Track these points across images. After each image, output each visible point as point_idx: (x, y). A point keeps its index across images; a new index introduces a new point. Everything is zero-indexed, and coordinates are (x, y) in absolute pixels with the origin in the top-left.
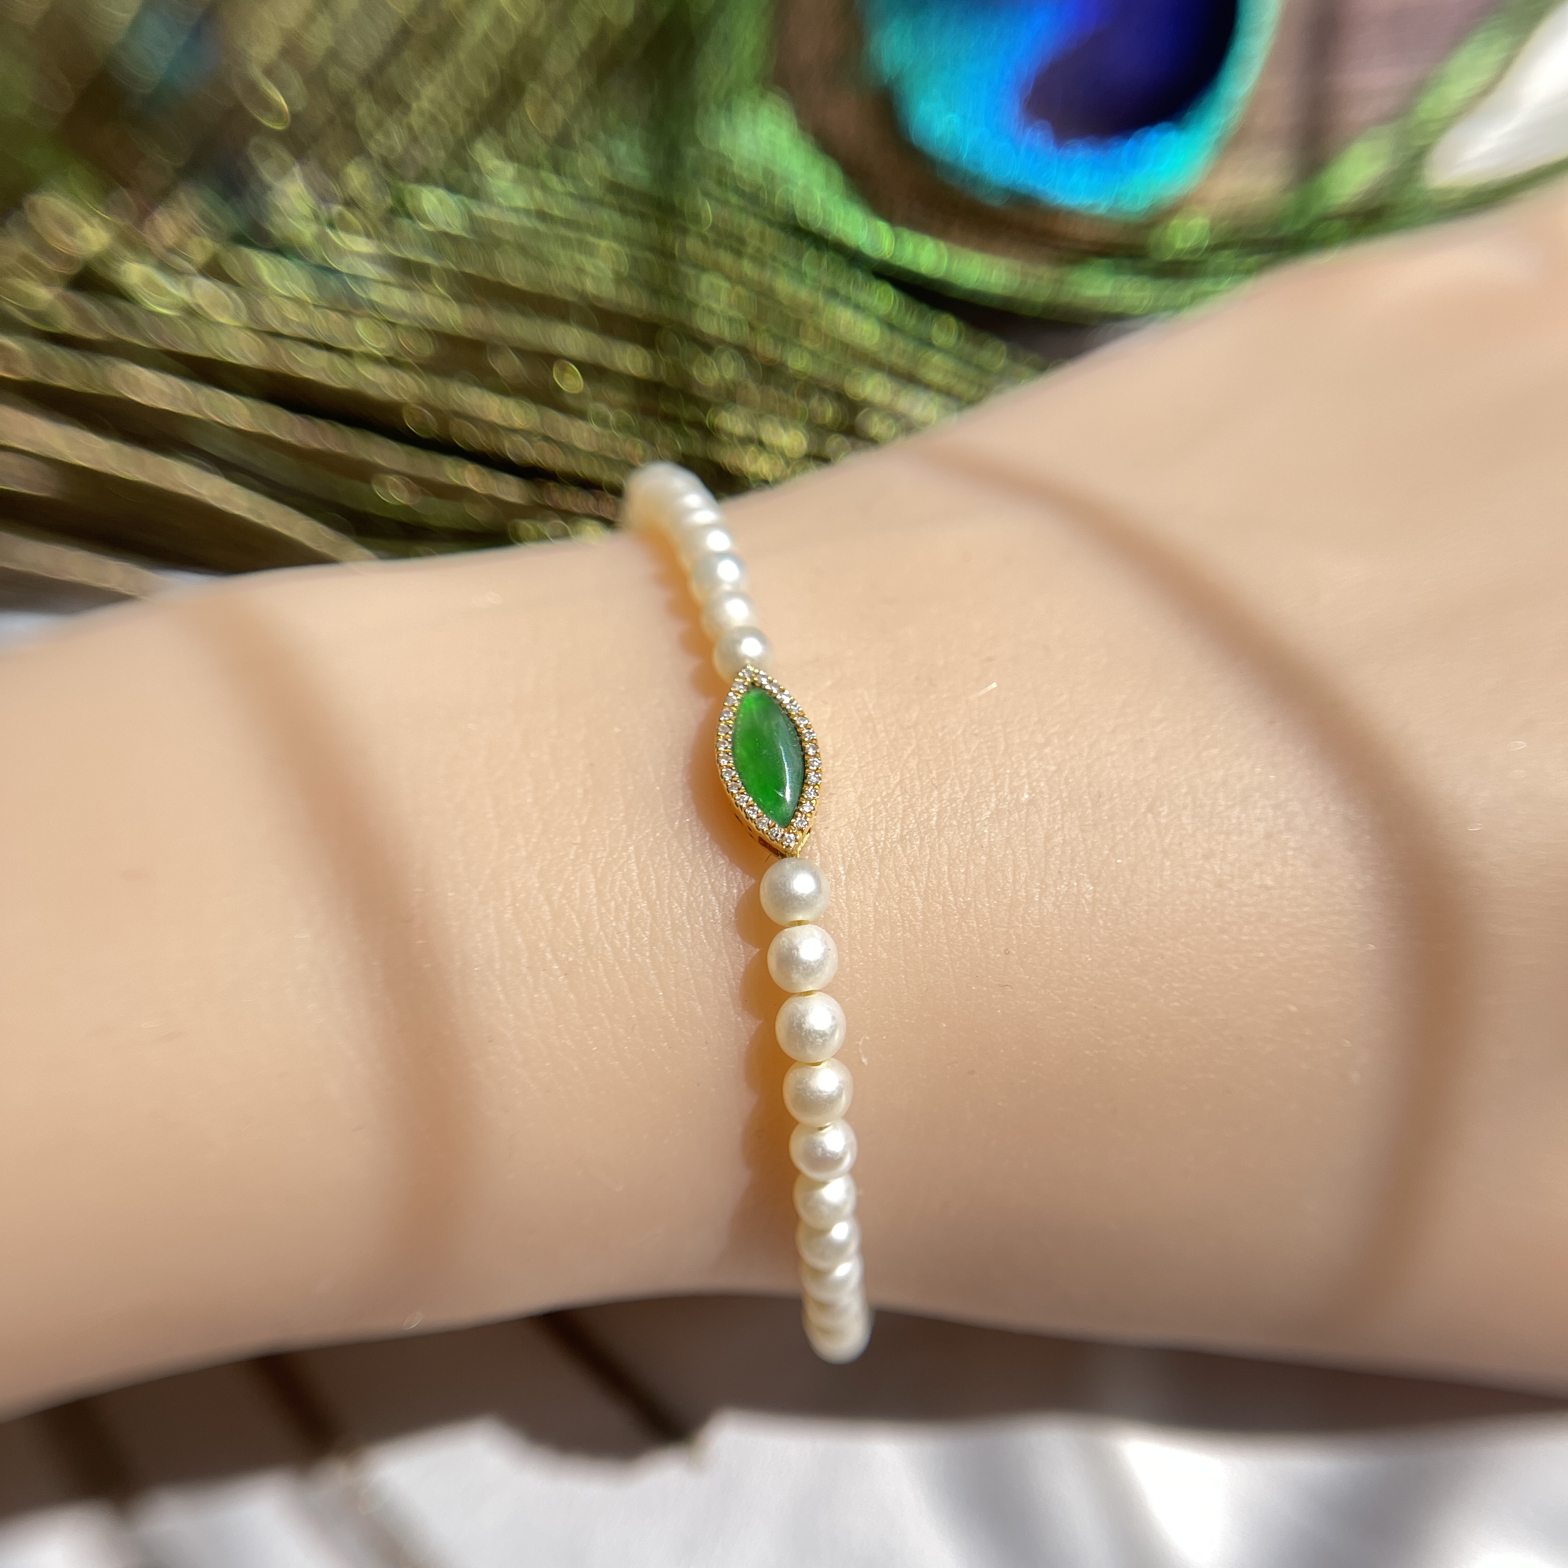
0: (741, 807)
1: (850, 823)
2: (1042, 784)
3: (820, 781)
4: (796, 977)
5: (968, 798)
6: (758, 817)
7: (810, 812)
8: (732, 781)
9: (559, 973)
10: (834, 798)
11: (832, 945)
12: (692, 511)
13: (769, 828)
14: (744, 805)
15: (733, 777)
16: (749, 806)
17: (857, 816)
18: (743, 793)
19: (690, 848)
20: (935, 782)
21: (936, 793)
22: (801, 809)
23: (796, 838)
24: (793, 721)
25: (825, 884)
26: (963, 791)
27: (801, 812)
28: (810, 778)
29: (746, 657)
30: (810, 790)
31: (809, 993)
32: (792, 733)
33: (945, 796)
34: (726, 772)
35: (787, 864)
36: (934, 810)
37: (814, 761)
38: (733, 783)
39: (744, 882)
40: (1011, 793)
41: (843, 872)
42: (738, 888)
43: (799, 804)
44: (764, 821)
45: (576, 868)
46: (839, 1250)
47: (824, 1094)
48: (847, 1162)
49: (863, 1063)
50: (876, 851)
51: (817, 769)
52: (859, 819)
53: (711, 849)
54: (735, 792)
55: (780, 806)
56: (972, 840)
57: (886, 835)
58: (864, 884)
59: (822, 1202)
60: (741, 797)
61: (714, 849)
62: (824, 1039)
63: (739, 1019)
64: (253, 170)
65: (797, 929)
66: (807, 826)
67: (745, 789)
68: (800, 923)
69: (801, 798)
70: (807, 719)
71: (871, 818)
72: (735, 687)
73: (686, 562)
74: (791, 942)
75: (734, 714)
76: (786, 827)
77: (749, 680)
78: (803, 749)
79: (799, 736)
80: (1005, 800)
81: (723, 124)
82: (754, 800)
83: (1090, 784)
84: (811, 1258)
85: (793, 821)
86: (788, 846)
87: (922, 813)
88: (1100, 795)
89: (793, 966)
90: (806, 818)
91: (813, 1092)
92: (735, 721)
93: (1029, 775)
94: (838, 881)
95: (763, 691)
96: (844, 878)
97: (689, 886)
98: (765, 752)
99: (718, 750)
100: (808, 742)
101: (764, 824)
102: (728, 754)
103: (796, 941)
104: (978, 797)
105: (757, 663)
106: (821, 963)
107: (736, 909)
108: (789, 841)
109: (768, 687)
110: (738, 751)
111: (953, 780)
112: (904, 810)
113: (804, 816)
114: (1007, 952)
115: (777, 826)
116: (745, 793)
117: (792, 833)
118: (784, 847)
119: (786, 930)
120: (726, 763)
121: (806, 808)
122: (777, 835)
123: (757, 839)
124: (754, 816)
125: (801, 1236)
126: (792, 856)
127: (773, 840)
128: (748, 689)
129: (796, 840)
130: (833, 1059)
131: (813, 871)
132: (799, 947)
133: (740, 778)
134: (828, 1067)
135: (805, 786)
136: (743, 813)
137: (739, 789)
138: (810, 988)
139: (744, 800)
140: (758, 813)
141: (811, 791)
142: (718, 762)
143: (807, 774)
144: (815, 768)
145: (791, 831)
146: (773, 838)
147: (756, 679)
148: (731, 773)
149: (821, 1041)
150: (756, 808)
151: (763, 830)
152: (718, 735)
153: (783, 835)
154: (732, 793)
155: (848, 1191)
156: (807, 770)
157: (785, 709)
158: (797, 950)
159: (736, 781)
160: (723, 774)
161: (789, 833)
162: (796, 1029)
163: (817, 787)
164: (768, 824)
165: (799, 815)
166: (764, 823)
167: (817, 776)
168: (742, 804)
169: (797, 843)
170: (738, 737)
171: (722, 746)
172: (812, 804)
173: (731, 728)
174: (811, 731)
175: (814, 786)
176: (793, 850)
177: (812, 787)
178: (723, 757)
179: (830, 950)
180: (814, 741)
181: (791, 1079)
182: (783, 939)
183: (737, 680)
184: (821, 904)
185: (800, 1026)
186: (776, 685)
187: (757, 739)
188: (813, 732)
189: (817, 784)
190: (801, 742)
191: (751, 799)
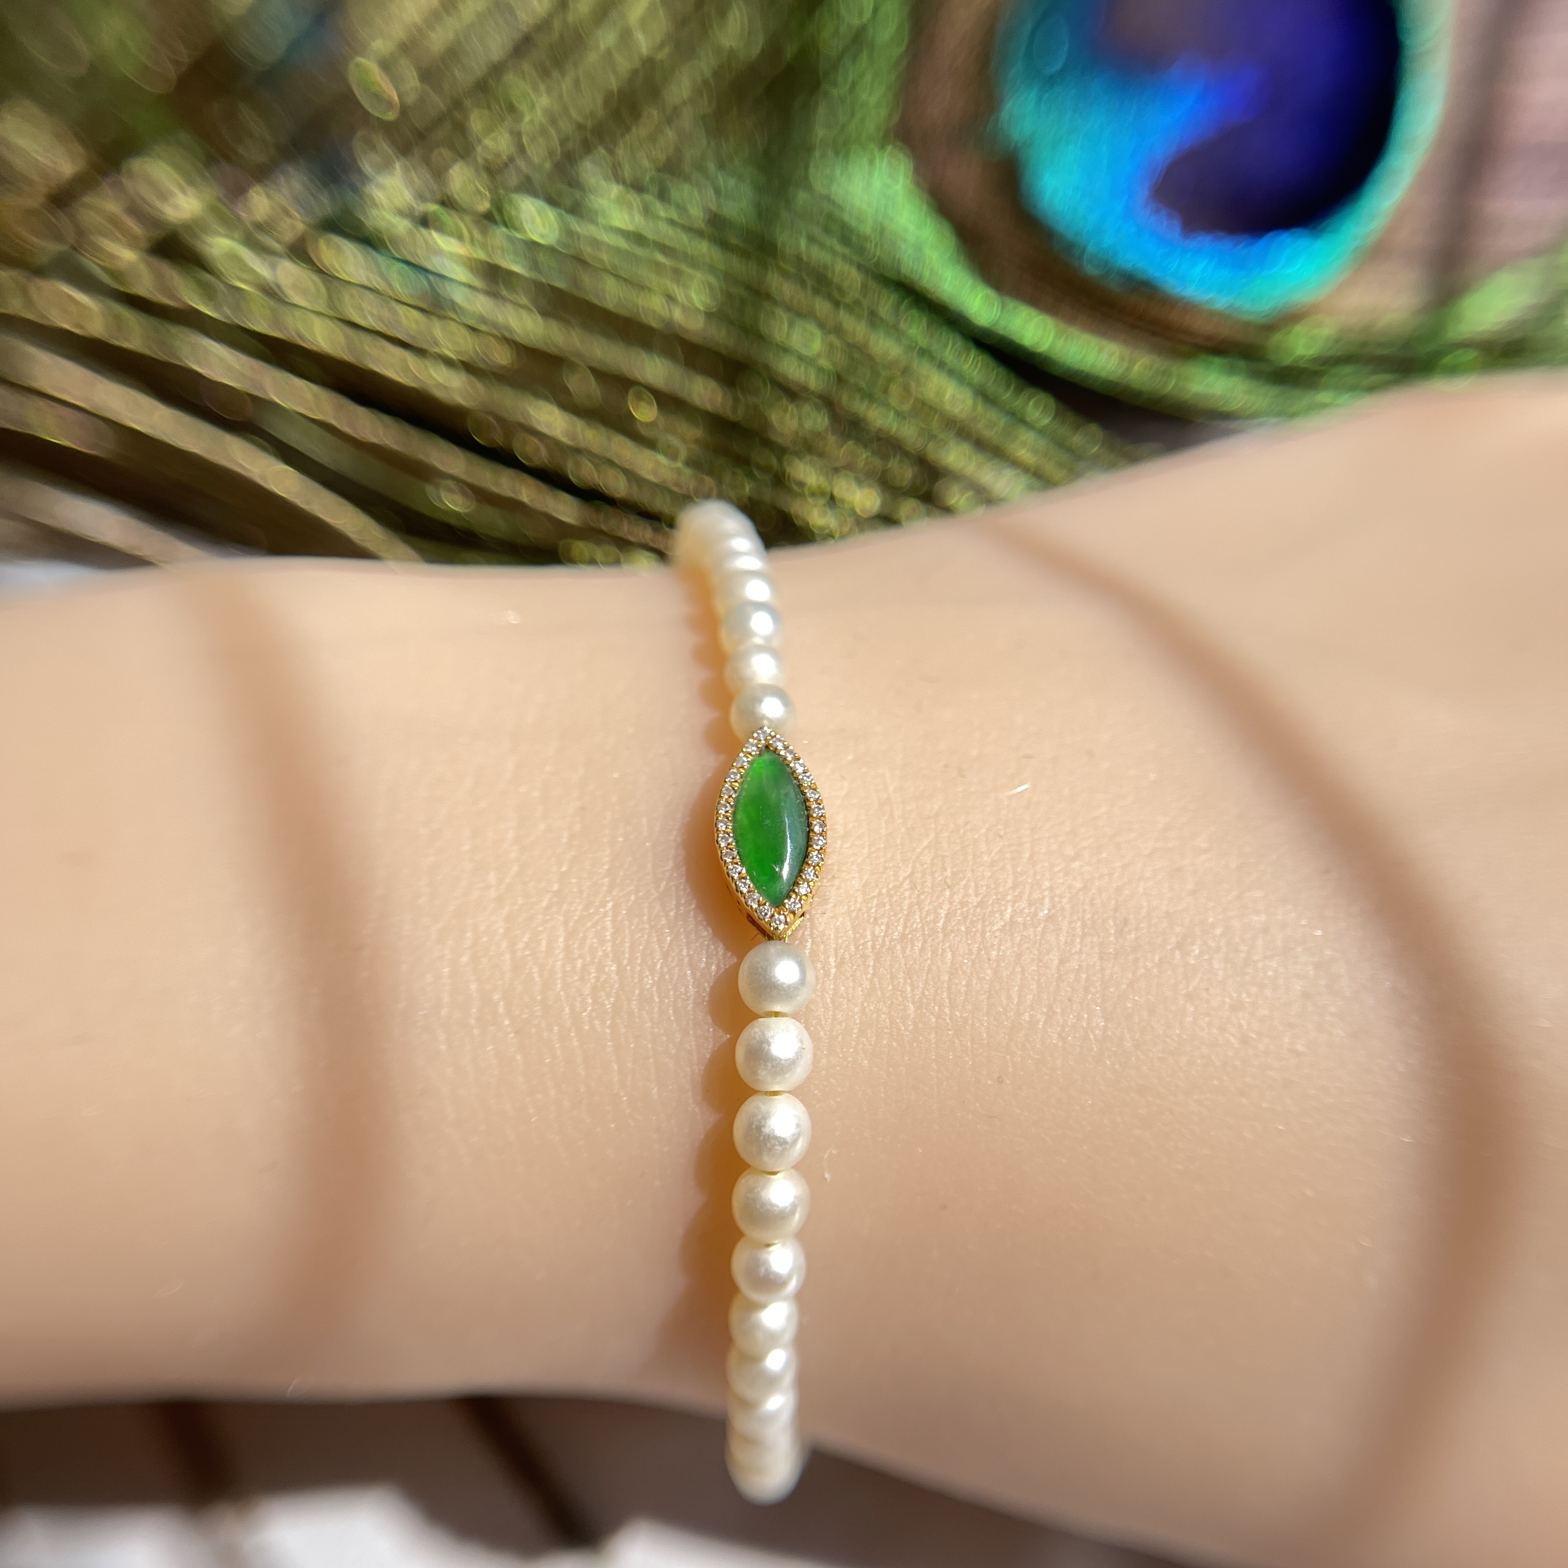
0: (733, 878)
1: (849, 912)
2: (1064, 900)
3: (822, 863)
4: (762, 1073)
5: (980, 904)
6: (749, 892)
7: (806, 895)
8: (727, 848)
9: (509, 1029)
10: (836, 882)
11: (808, 1044)
12: (736, 554)
13: (759, 905)
14: (736, 876)
15: (729, 844)
16: (740, 878)
17: (858, 906)
18: (736, 863)
19: (672, 914)
20: (948, 881)
21: (948, 893)
22: (797, 890)
23: (786, 921)
24: (803, 794)
25: (811, 976)
26: (976, 895)
27: (796, 893)
28: (812, 857)
29: (764, 717)
30: (809, 870)
31: (776, 1093)
32: (801, 806)
33: (957, 898)
34: (722, 838)
35: (773, 948)
36: (943, 913)
37: (819, 839)
38: (729, 850)
39: (724, 959)
40: (1030, 905)
41: (833, 964)
42: (718, 965)
43: (796, 884)
44: (755, 897)
45: (547, 918)
46: (771, 1382)
47: (775, 1208)
48: (792, 1286)
49: (826, 1179)
50: (873, 947)
51: (821, 849)
52: (860, 910)
53: (695, 917)
54: (729, 860)
55: (775, 883)
56: (979, 950)
57: (887, 931)
58: (854, 981)
59: (758, 1326)
60: (734, 867)
61: (699, 919)
62: (783, 1147)
63: (697, 1110)
64: (355, 161)
65: (773, 1020)
66: (800, 910)
67: (740, 859)
68: (777, 1014)
69: (799, 878)
70: (819, 793)
71: (873, 910)
72: (747, 748)
73: (720, 607)
74: (763, 1034)
75: (741, 777)
76: (778, 907)
77: (763, 742)
78: (809, 825)
79: (807, 810)
80: (1022, 911)
81: (838, 171)
82: (747, 871)
83: (1116, 909)
84: (741, 1386)
85: (786, 901)
86: (777, 928)
87: (928, 913)
88: (1126, 922)
89: (761, 1062)
90: (800, 900)
91: (763, 1205)
92: (742, 784)
93: (1051, 888)
94: (827, 974)
95: (777, 756)
96: (833, 970)
97: (665, 955)
98: (767, 822)
99: (717, 813)
100: (816, 818)
101: (755, 901)
102: (728, 818)
103: (769, 1034)
104: (993, 904)
105: (775, 725)
106: (793, 1063)
107: (712, 988)
108: (778, 922)
109: (782, 753)
110: (739, 817)
111: (968, 881)
112: (911, 906)
113: (799, 897)
114: (1000, 1080)
115: (767, 904)
116: (739, 863)
117: (784, 914)
118: (772, 929)
119: (760, 1020)
120: (724, 828)
121: (803, 889)
122: (766, 914)
123: (745, 915)
124: (745, 890)
125: (733, 1359)
126: (780, 939)
127: (761, 920)
128: (760, 752)
129: (786, 923)
130: (792, 1171)
131: (799, 960)
132: (771, 1041)
133: (737, 846)
134: (785, 1178)
135: (804, 866)
136: (733, 885)
137: (733, 858)
138: (777, 1088)
139: (737, 871)
140: (749, 887)
141: (811, 872)
142: (716, 826)
143: (809, 853)
144: (818, 848)
145: (782, 912)
146: (761, 917)
147: (771, 742)
148: (728, 840)
149: (780, 1149)
150: (748, 882)
151: (751, 906)
152: (720, 796)
153: (773, 916)
154: (725, 861)
155: (789, 1318)
156: (810, 849)
157: (796, 778)
158: (769, 1044)
159: (731, 849)
160: (720, 839)
161: (779, 914)
162: (754, 1131)
163: (817, 868)
164: (759, 901)
165: (794, 896)
166: (754, 899)
167: (819, 856)
168: (734, 875)
169: (786, 926)
170: (742, 801)
171: (723, 809)
172: (809, 886)
173: (736, 792)
174: (821, 807)
175: (814, 867)
176: (781, 933)
177: (812, 868)
178: (721, 821)
179: (804, 1049)
180: (822, 818)
181: (743, 1185)
182: (756, 1030)
183: (751, 740)
184: (803, 996)
185: (759, 1128)
186: (791, 752)
187: (761, 807)
188: (823, 808)
189: (818, 865)
190: (808, 816)
191: (744, 871)
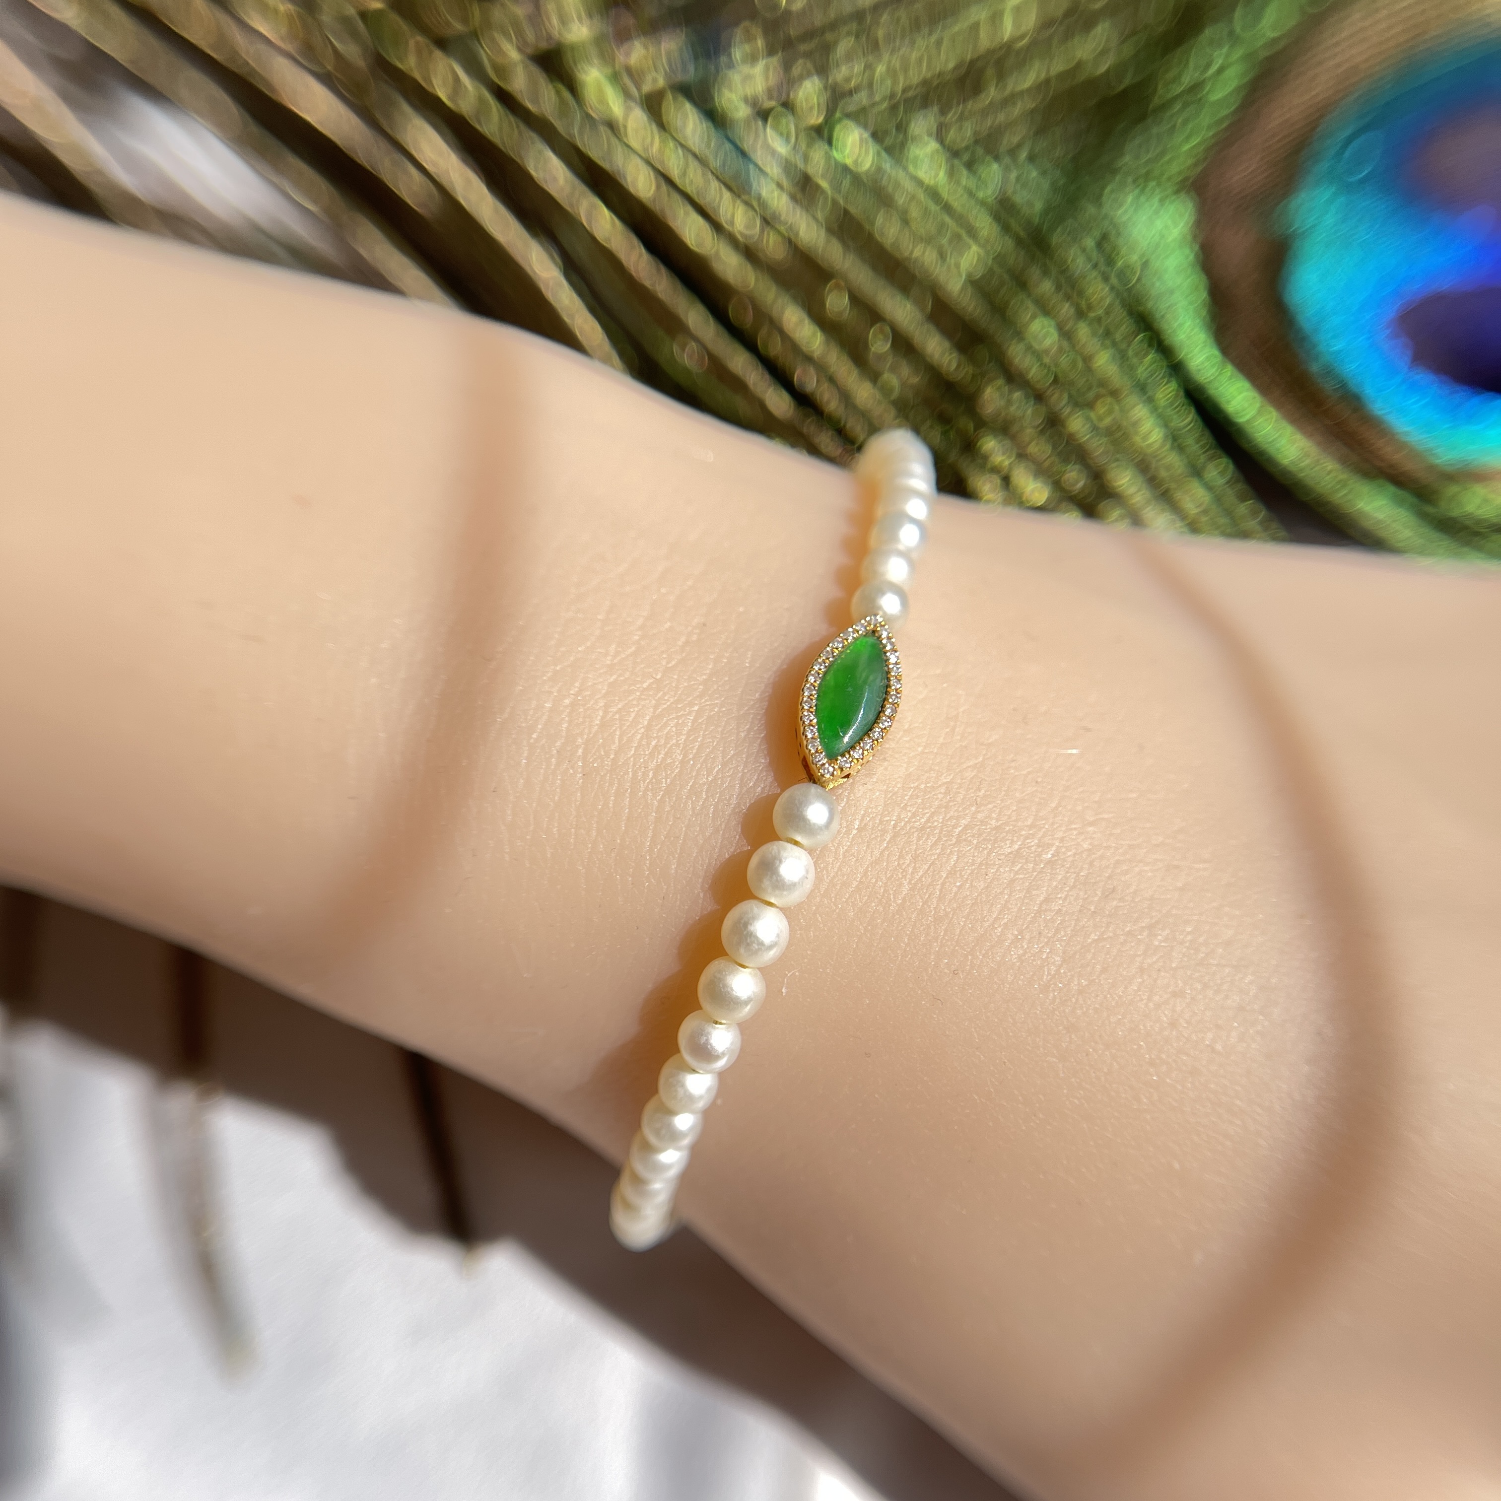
0: (804, 722)
1: (886, 792)
2: (1069, 853)
3: (881, 740)
4: (766, 883)
5: (997, 828)
6: (812, 738)
7: (857, 759)
8: (809, 697)
9: (580, 770)
10: (886, 763)
11: (812, 875)
12: (911, 475)
13: (817, 752)
14: (807, 722)
15: (811, 695)
16: (810, 725)
17: (896, 789)
18: (812, 712)
19: (743, 735)
20: (979, 799)
21: (973, 809)
22: (852, 753)
23: (833, 773)
24: (888, 679)
25: (835, 825)
26: (997, 820)
27: (850, 755)
28: (875, 732)
29: (880, 608)
30: (868, 741)
31: (770, 904)
32: (882, 689)
33: (980, 816)
34: (808, 688)
35: (814, 789)
36: (964, 822)
37: (886, 721)
38: (809, 700)
39: (771, 786)
40: (1038, 846)
41: (856, 827)
42: (763, 789)
43: (853, 747)
44: (816, 744)
45: (643, 697)
46: (673, 1136)
47: (734, 993)
48: (721, 1064)
49: (782, 992)
50: (895, 826)
51: (885, 728)
52: (895, 793)
53: (760, 745)
54: (806, 708)
55: (837, 740)
56: (981, 864)
57: (911, 818)
58: (868, 847)
59: (683, 1085)
60: (808, 715)
61: (762, 747)
62: (760, 947)
63: (702, 895)
65: (789, 846)
66: (848, 769)
67: (816, 710)
68: (796, 843)
69: (857, 744)
70: (901, 684)
71: (906, 798)
72: (856, 626)
73: (880, 512)
74: (779, 852)
75: (843, 647)
76: (831, 760)
77: (872, 626)
78: (883, 706)
79: (886, 694)
80: (1029, 848)
82: (818, 723)
83: (1109, 877)
84: (648, 1132)
85: (840, 758)
86: (823, 776)
87: (951, 818)
88: (1114, 890)
89: (769, 873)
90: (851, 762)
91: (725, 986)
92: (841, 652)
93: (1062, 840)
94: (848, 833)
95: (879, 642)
96: (855, 832)
97: (724, 765)
98: (850, 689)
99: (812, 667)
100: (891, 703)
101: (814, 746)
102: (819, 674)
103: (784, 854)
104: (1008, 832)
105: (888, 619)
106: (793, 886)
107: (751, 805)
108: (826, 771)
109: (884, 641)
110: (828, 678)
111: (995, 807)
112: (939, 807)
113: (851, 759)
114: (956, 972)
115: (824, 754)
116: (814, 713)
117: (833, 767)
118: (819, 774)
119: (781, 842)
120: (812, 681)
121: (857, 754)
122: (819, 761)
123: (802, 757)
124: (810, 736)
125: (650, 1107)
126: (822, 786)
127: (813, 763)
128: (867, 633)
129: (833, 775)
130: (757, 971)
131: (832, 807)
132: (784, 860)
133: (817, 699)
134: (750, 973)
135: (866, 737)
136: (802, 728)
137: (810, 707)
138: (773, 900)
139: (810, 717)
140: (814, 734)
141: (869, 743)
142: (807, 677)
143: (874, 728)
144: (883, 727)
145: (832, 765)
146: (814, 762)
147: (879, 629)
148: (812, 691)
149: (757, 947)
150: (815, 730)
151: (810, 750)
152: (820, 655)
153: (824, 764)
154: (803, 707)
155: (709, 1089)
156: (876, 725)
157: (887, 666)
158: (781, 862)
159: (812, 700)
160: (805, 688)
161: (830, 765)
162: (741, 925)
163: (876, 742)
164: (817, 749)
165: (848, 756)
166: (814, 745)
167: (881, 733)
168: (806, 720)
169: (832, 777)
170: (835, 666)
171: (819, 666)
172: (863, 754)
173: (833, 657)
174: (898, 695)
175: (873, 741)
176: (824, 782)
177: (871, 740)
178: (813, 675)
179: (807, 878)
180: (896, 705)
181: (715, 966)
182: (775, 847)
183: (863, 621)
184: (823, 837)
185: (746, 925)
186: (892, 644)
187: (849, 676)
188: (900, 698)
189: (877, 740)
190: (885, 700)
191: (815, 721)
